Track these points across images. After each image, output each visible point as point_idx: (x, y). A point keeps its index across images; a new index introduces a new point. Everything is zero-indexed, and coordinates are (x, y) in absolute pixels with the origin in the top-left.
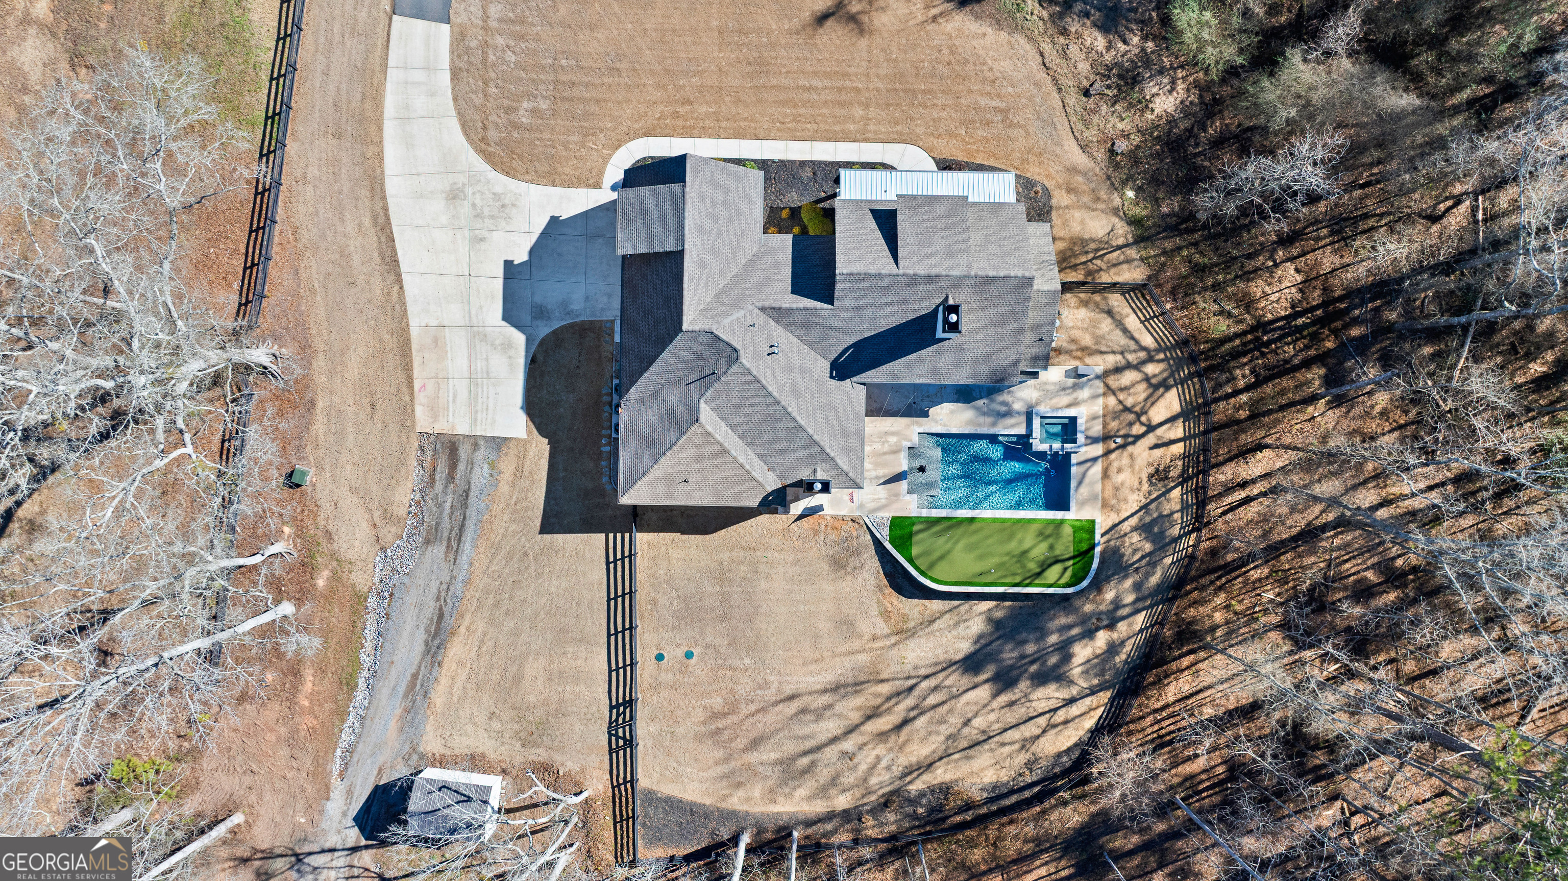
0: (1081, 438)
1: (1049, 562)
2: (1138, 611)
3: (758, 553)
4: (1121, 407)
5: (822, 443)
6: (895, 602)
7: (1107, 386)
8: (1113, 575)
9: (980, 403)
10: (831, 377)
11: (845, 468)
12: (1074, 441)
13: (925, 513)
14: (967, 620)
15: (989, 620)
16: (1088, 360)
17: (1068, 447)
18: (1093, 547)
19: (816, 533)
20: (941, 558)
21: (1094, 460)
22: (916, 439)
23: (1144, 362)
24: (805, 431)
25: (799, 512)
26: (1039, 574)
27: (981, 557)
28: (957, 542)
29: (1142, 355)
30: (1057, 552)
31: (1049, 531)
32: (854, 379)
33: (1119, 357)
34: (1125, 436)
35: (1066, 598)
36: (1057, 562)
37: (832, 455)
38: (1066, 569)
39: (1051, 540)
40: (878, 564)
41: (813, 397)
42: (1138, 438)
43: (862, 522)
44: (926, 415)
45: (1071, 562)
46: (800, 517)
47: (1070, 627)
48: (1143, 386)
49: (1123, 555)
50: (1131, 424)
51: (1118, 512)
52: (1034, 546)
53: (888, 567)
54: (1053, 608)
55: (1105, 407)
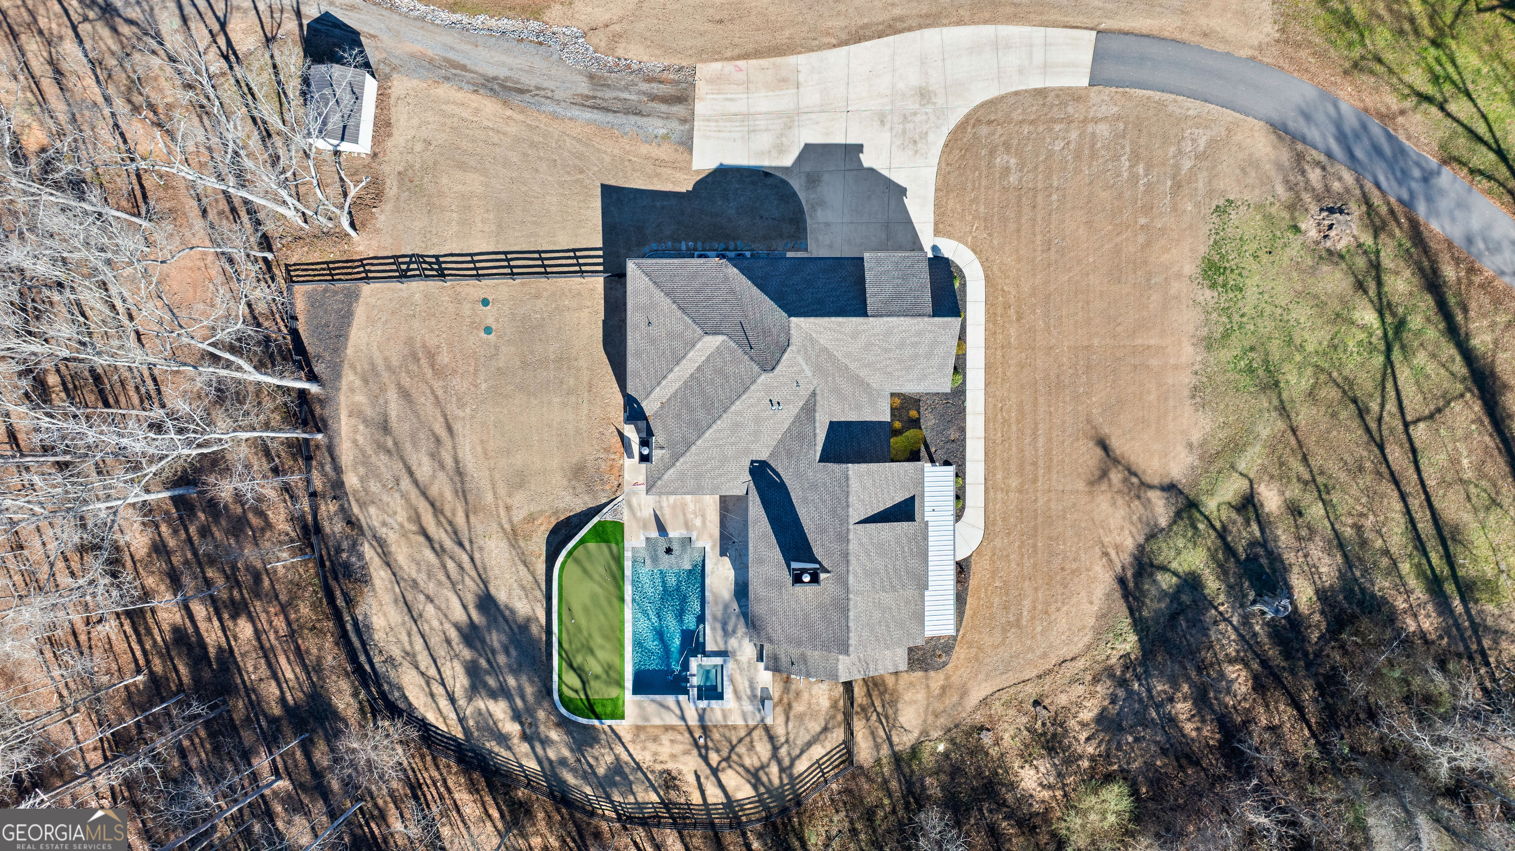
0: (703, 704)
1: (583, 675)
2: (540, 763)
3: (586, 394)
4: (734, 742)
5: (688, 454)
6: (542, 528)
7: (755, 727)
8: (573, 738)
9: (735, 606)
10: (753, 462)
11: (666, 477)
13: (628, 554)
14: (527, 597)
15: (528, 620)
16: (779, 709)
17: (694, 692)
18: (598, 717)
19: (607, 450)
20: (585, 571)
21: (683, 718)
22: (699, 544)
23: (779, 762)
24: (699, 437)
25: (626, 434)
26: (571, 666)
27: (586, 610)
28: (601, 586)
29: (786, 762)
30: (592, 683)
31: (612, 673)
32: (752, 484)
33: (783, 739)
34: (706, 747)
35: (549, 693)
36: (583, 683)
37: (678, 464)
38: (576, 691)
39: (604, 676)
40: (579, 511)
41: (732, 444)
42: (705, 759)
43: (618, 494)
44: (723, 554)
45: (583, 697)
46: (621, 435)
47: (523, 697)
48: (757, 764)
49: (592, 747)
50: (718, 751)
51: (633, 742)
52: (599, 661)
53: (576, 521)
54: (541, 681)
55: (735, 728)
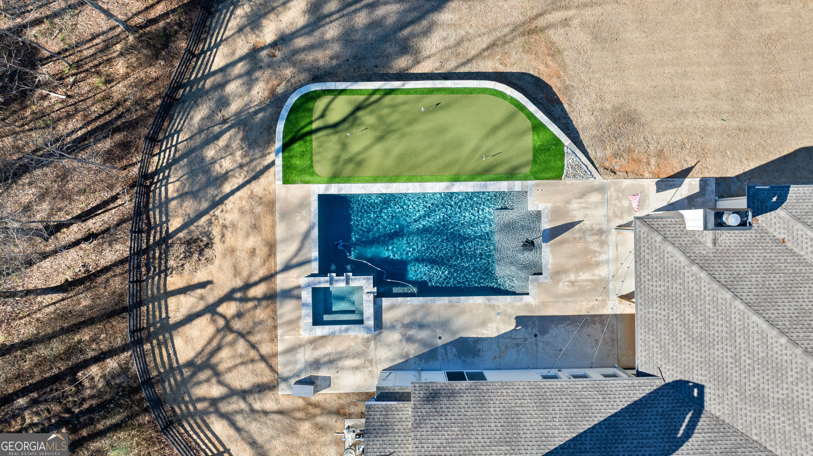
0: (307, 296)
1: (346, 125)
4: (253, 339)
7: (272, 369)
12: (315, 291)
16: (300, 403)
17: (323, 282)
18: (286, 146)
20: (496, 129)
21: (287, 268)
22: (532, 288)
23: (222, 398)
25: (687, 181)
26: (359, 108)
30: (334, 138)
32: (659, 383)
34: (246, 299)
36: (335, 126)
38: (322, 116)
39: (345, 156)
42: (228, 297)
43: (601, 170)
44: (520, 320)
45: (315, 126)
50: (239, 315)
51: (252, 196)
52: (367, 148)
